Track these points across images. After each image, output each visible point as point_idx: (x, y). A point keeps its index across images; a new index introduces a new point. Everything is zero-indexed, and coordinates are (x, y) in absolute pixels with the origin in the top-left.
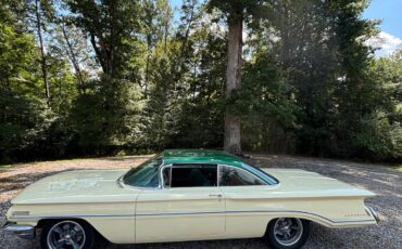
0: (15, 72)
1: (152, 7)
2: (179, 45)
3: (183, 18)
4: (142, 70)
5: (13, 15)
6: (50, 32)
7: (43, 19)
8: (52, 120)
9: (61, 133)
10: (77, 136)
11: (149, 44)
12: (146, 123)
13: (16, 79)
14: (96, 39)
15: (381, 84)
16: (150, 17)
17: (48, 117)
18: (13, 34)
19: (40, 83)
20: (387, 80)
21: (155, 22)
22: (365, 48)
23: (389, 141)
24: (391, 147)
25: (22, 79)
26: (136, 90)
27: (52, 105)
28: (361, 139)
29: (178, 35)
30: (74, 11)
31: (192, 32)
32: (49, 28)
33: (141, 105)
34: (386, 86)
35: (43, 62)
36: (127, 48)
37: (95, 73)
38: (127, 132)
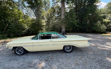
0: (19, 19)
1: (46, 1)
2: (52, 10)
3: (53, 3)
4: (45, 16)
5: (17, 7)
6: (25, 10)
7: (23, 7)
8: (28, 28)
9: (30, 31)
10: (33, 31)
11: (46, 10)
12: (46, 28)
13: (19, 20)
14: (34, 10)
15: (100, 15)
16: (45, 4)
17: (27, 28)
18: (17, 11)
19: (25, 21)
20: (101, 14)
21: (47, 5)
22: (96, 6)
23: (101, 28)
24: (101, 29)
25: (21, 20)
26: (43, 21)
27: (27, 25)
28: (94, 28)
29: (52, 7)
30: (29, 4)
31: (55, 6)
32: (24, 9)
33: (45, 24)
34: (101, 15)
35: (24, 17)
36: (41, 12)
37: (35, 18)
38: (42, 30)
